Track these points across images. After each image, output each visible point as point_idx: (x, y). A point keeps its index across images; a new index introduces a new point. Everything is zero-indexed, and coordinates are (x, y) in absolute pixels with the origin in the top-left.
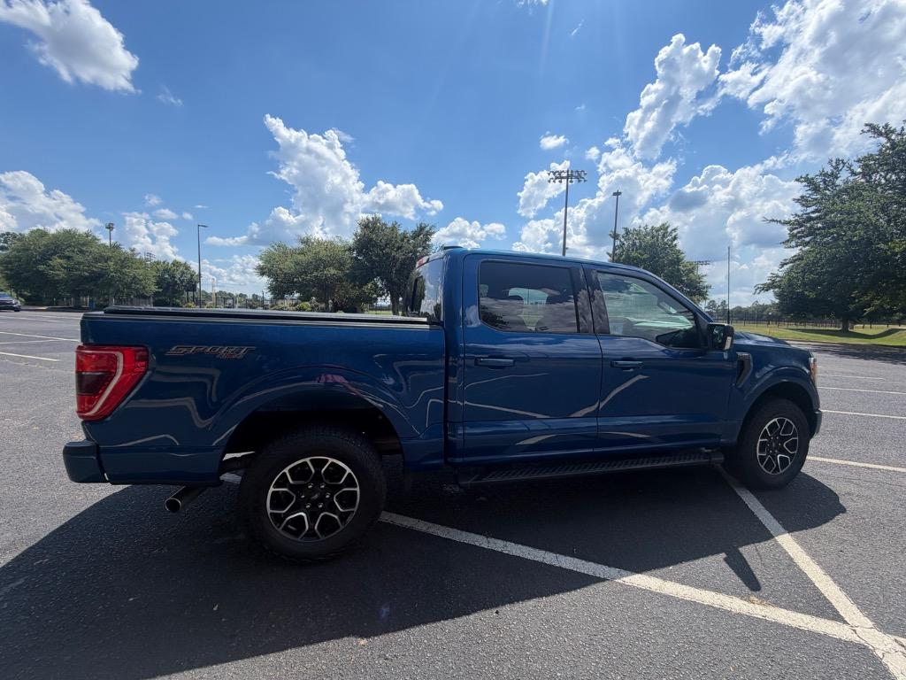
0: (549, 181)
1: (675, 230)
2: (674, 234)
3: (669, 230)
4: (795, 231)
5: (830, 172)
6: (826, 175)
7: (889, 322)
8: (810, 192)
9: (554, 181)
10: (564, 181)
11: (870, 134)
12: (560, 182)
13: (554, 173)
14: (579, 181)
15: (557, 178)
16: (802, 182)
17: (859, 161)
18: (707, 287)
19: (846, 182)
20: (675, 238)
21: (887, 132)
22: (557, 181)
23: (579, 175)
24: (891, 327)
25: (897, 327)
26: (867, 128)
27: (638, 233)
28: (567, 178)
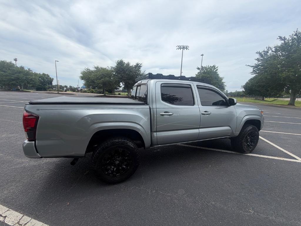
0: (177, 49)
1: (217, 67)
2: (217, 69)
3: (216, 67)
4: (255, 69)
5: (266, 51)
6: (265, 52)
7: (275, 97)
8: (260, 57)
9: (179, 49)
10: (182, 49)
11: (279, 39)
12: (181, 49)
13: (179, 46)
14: (187, 50)
15: (179, 48)
16: (258, 54)
17: (274, 47)
18: (225, 86)
19: (270, 54)
20: (217, 70)
21: (284, 39)
22: (180, 49)
23: (187, 47)
24: (275, 99)
25: (276, 99)
26: (279, 38)
27: (206, 68)
28: (183, 48)
